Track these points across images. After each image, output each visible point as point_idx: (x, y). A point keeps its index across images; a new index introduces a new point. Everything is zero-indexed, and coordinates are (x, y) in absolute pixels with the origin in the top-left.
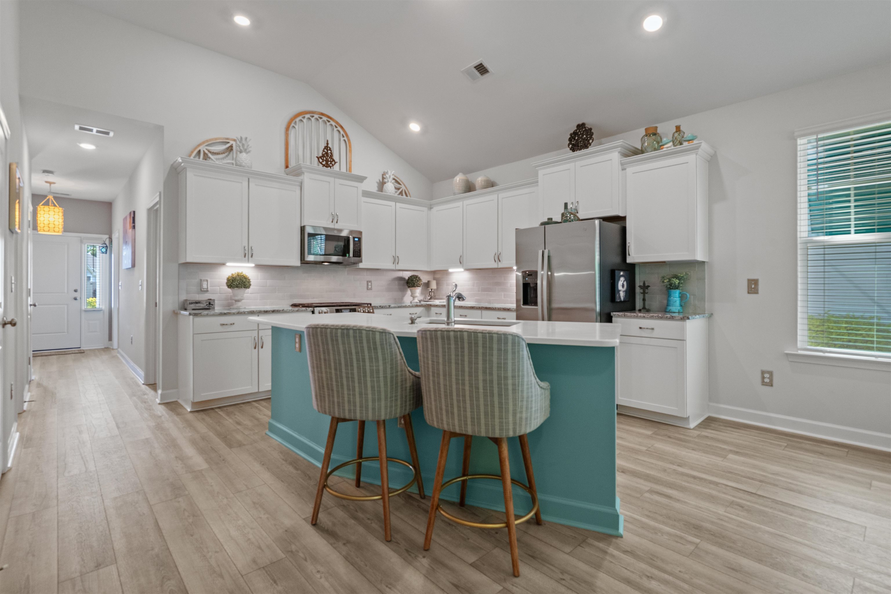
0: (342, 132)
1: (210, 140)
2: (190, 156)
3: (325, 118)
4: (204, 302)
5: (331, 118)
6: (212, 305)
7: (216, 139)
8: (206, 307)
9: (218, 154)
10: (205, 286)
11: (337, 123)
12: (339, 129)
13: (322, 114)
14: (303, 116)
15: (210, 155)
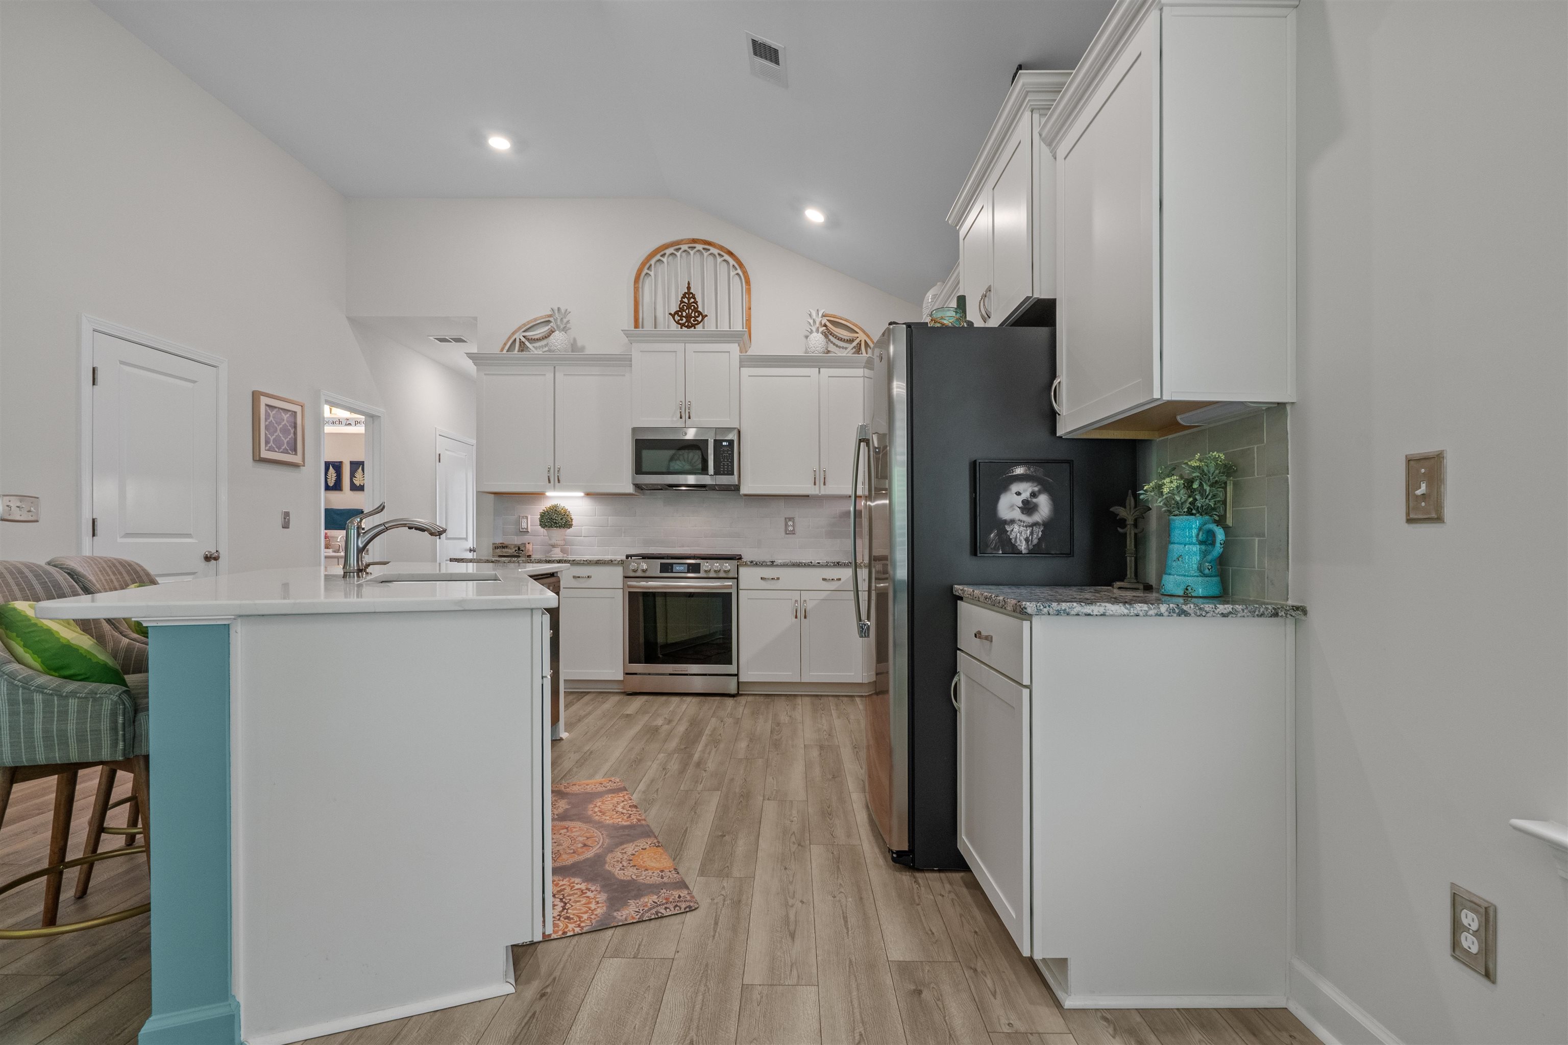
0: (732, 262)
1: (528, 323)
2: (502, 350)
3: (699, 247)
4: (512, 547)
5: (709, 243)
6: (523, 551)
7: (535, 319)
8: (515, 554)
9: (538, 340)
10: (524, 525)
11: (721, 248)
12: (727, 257)
13: (694, 241)
14: (662, 253)
15: (527, 343)
